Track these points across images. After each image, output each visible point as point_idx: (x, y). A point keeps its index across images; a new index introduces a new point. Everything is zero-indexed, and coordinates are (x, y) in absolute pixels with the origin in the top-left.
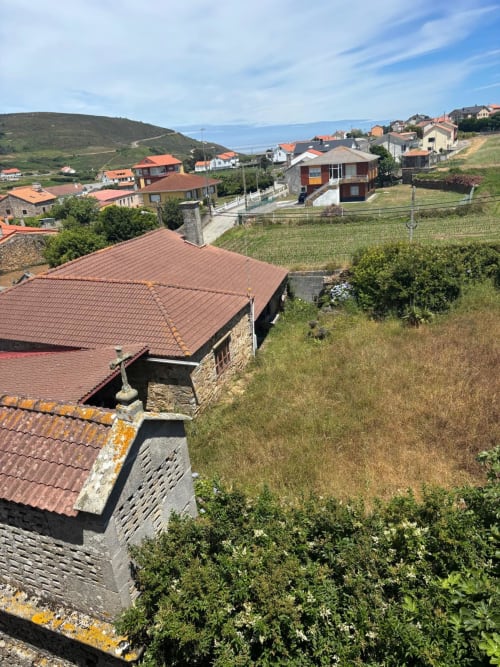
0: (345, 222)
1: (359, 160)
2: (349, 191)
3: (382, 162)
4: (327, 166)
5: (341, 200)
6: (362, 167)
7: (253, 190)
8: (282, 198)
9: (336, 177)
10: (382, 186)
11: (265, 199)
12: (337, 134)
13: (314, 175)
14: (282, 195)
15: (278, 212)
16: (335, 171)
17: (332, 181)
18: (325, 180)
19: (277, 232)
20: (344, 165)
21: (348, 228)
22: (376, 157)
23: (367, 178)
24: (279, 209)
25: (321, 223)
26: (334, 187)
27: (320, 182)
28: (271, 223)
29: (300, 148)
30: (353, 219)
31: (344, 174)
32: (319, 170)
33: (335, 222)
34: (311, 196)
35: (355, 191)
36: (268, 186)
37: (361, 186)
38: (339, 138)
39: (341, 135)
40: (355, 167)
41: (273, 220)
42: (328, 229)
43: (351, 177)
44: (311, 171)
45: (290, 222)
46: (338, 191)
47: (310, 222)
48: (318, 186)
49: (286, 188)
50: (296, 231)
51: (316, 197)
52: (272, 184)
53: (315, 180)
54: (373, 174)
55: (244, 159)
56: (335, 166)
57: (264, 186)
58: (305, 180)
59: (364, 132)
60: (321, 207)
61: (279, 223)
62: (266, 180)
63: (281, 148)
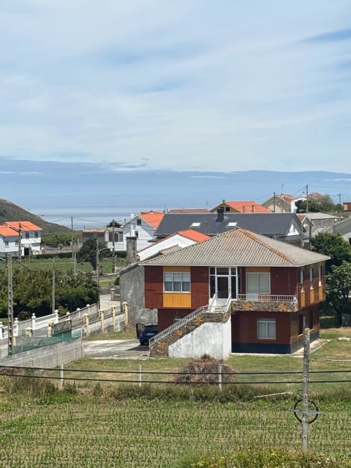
0: (224, 399)
1: (278, 262)
2: (254, 329)
3: (337, 270)
4: (205, 269)
5: (236, 348)
6: (284, 279)
7: (44, 311)
9: (223, 295)
11: (62, 333)
12: (275, 200)
13: (176, 286)
14: (110, 328)
15: (84, 365)
16: (223, 283)
17: (214, 304)
18: (200, 300)
19: (60, 411)
20: (243, 270)
21: (226, 412)
22: (322, 258)
23: (294, 304)
24: (87, 359)
25: (169, 396)
26: (217, 318)
27: (187, 304)
28: (52, 390)
30: (241, 394)
31: (243, 290)
32: (187, 278)
33: (203, 398)
34: (162, 336)
35: (267, 331)
36: (83, 305)
37: (282, 319)
38: (278, 210)
39: (284, 202)
40: (267, 276)
41: (60, 385)
42: (181, 412)
43: (257, 297)
44: (168, 278)
45: (98, 390)
46: (227, 326)
47: (145, 393)
48: (183, 312)
49: (122, 311)
50: (105, 411)
52: (94, 300)
53: (176, 298)
56: (223, 271)
57: (72, 303)
58: (153, 298)
60: (180, 362)
61: (70, 391)
62: (81, 289)
63: (139, 222)
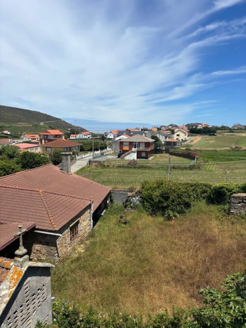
0: (139, 168)
1: (146, 141)
2: (141, 154)
3: (156, 143)
4: (132, 142)
5: (138, 158)
6: (147, 144)
7: (97, 150)
8: (110, 154)
9: (135, 147)
10: (156, 153)
11: (102, 154)
12: (137, 129)
13: (126, 145)
15: (108, 160)
16: (135, 145)
17: (133, 149)
18: (130, 149)
19: (107, 170)
20: (139, 143)
21: (140, 171)
22: (154, 140)
23: (149, 149)
25: (128, 167)
26: (134, 152)
27: (128, 149)
28: (104, 166)
29: (120, 133)
30: (142, 167)
31: (139, 146)
32: (128, 144)
33: (134, 168)
34: (124, 155)
35: (144, 155)
36: (104, 149)
37: (147, 152)
38: (137, 131)
39: (139, 129)
40: (144, 144)
41: (105, 164)
42: (131, 170)
43: (142, 148)
44: (124, 144)
45: (113, 166)
46: (136, 154)
47: (123, 167)
48: (127, 151)
49: (112, 150)
50: (116, 170)
51: (126, 156)
52: (106, 148)
53: (126, 148)
54: (152, 148)
55: (94, 135)
56: (135, 143)
57: (102, 148)
58: (121, 147)
59: (148, 129)
60: (128, 160)
61: (108, 166)
62: (104, 146)
63: (111, 132)
